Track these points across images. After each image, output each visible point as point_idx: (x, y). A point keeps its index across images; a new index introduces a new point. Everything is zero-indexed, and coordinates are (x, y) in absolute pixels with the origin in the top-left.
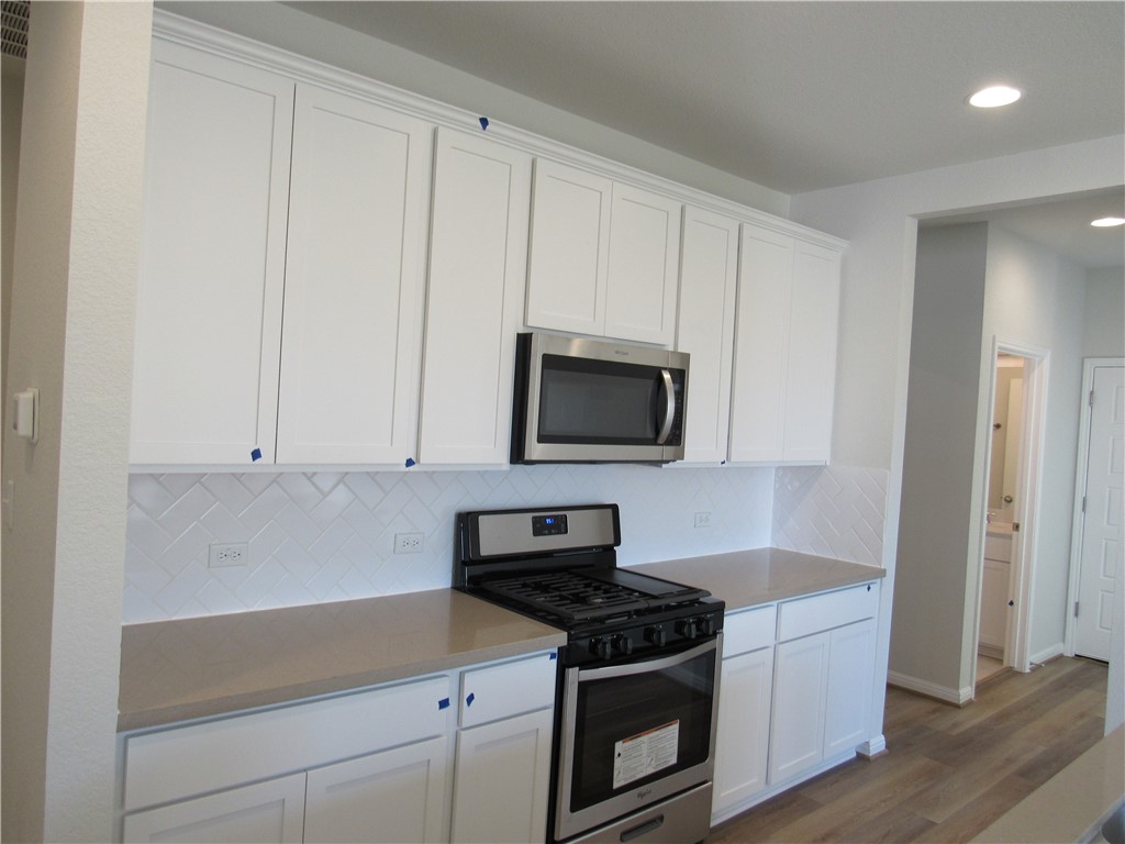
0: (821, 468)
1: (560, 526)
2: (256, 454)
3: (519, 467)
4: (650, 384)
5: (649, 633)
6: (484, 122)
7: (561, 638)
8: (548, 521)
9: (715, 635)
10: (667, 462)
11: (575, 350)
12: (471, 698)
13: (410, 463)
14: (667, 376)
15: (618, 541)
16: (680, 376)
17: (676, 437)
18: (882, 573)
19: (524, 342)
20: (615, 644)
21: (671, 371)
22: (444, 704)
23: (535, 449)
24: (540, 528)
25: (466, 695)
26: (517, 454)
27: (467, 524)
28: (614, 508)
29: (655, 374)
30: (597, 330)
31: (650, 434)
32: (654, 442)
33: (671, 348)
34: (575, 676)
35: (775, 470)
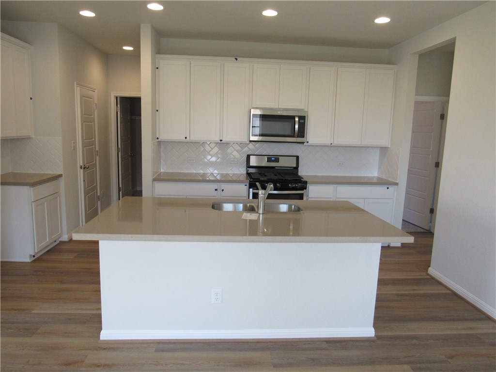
0: (388, 148)
1: (277, 160)
2: (186, 138)
4: (293, 120)
6: (236, 59)
13: (221, 140)
14: (296, 118)
16: (303, 118)
17: (302, 135)
18: (397, 184)
21: (299, 117)
22: (216, 190)
23: (251, 138)
24: (269, 160)
25: (222, 189)
28: (298, 157)
31: (290, 134)
32: (293, 136)
34: (251, 190)
35: (379, 149)
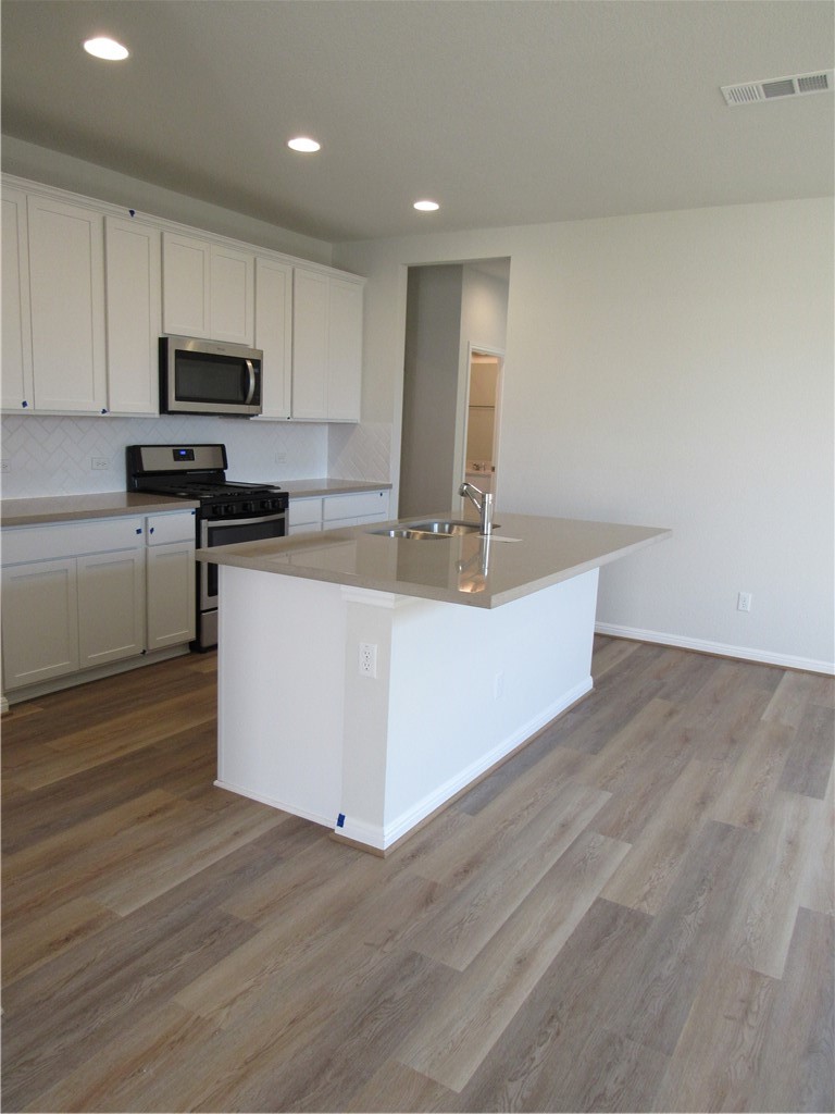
0: (355, 424)
1: (189, 456)
2: (25, 404)
3: (165, 416)
4: (239, 368)
5: (245, 506)
6: (132, 213)
7: (197, 504)
8: (183, 453)
9: (283, 511)
10: (253, 415)
11: (190, 347)
12: (152, 530)
13: (104, 411)
14: (249, 364)
15: (226, 468)
16: (257, 364)
17: (257, 400)
18: (390, 487)
19: (163, 343)
20: (226, 509)
21: (252, 361)
22: (139, 531)
23: (173, 405)
24: (177, 457)
25: (150, 528)
26: (164, 408)
27: (134, 454)
28: (223, 447)
29: (242, 362)
30: (204, 335)
31: (241, 398)
32: (243, 402)
33: (252, 347)
34: (205, 524)
35: (327, 427)
